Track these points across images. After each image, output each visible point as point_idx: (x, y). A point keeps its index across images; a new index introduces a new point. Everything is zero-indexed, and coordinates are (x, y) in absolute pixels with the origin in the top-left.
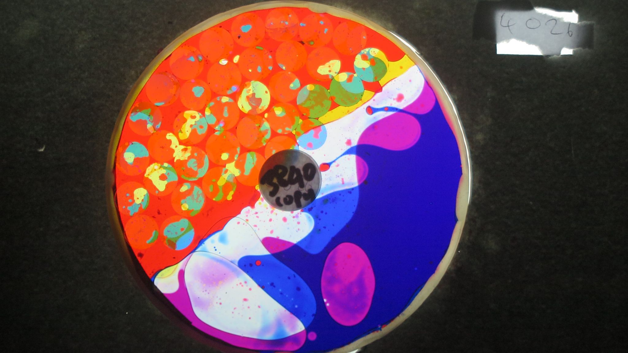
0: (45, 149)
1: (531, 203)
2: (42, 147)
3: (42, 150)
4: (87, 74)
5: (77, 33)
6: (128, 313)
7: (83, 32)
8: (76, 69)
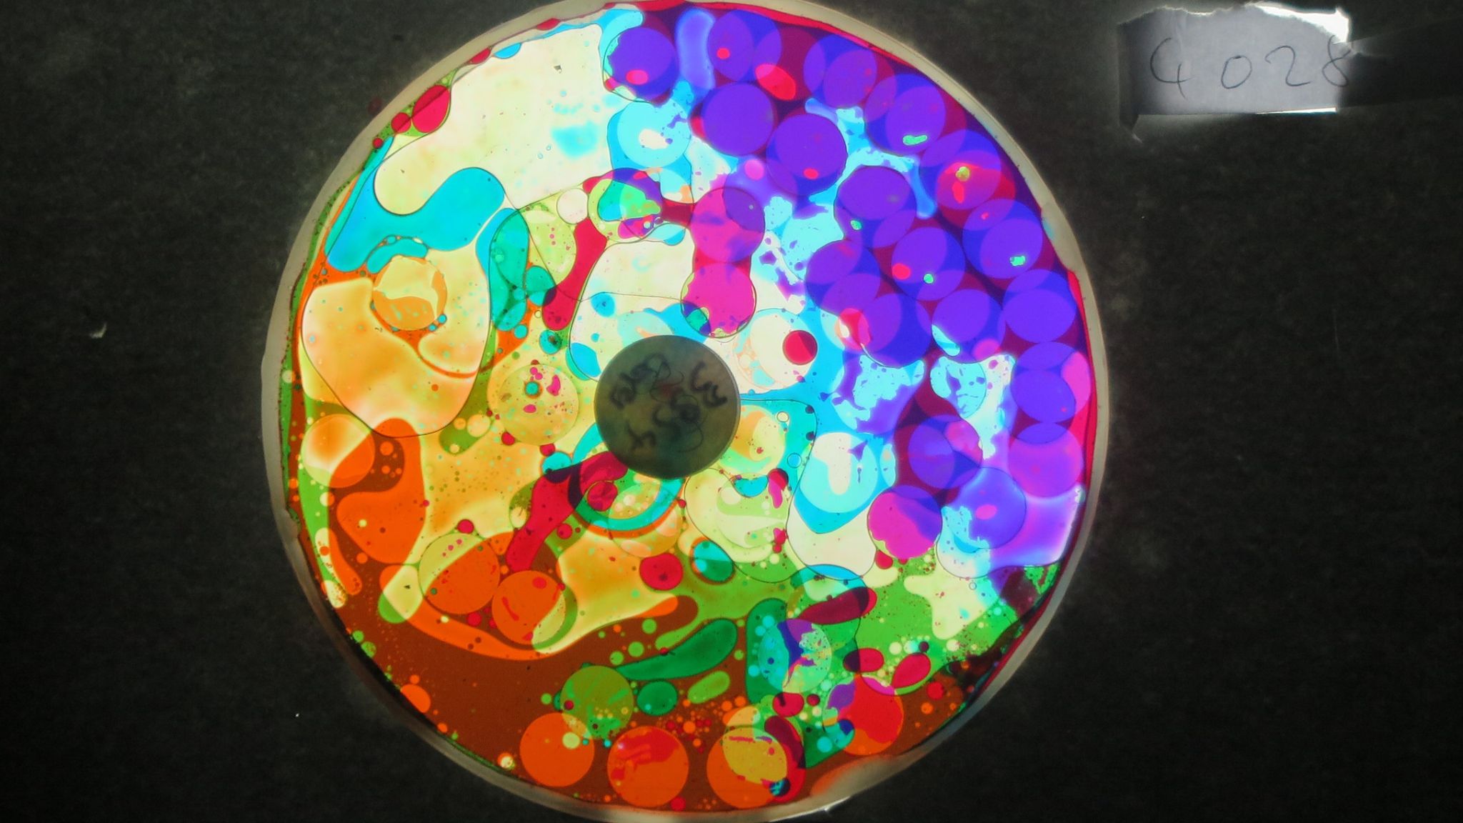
0: (106, 333)
1: (1239, 458)
2: (99, 329)
3: (100, 335)
4: (203, 156)
5: (181, 61)
6: (300, 716)
7: (196, 61)
8: (179, 146)
